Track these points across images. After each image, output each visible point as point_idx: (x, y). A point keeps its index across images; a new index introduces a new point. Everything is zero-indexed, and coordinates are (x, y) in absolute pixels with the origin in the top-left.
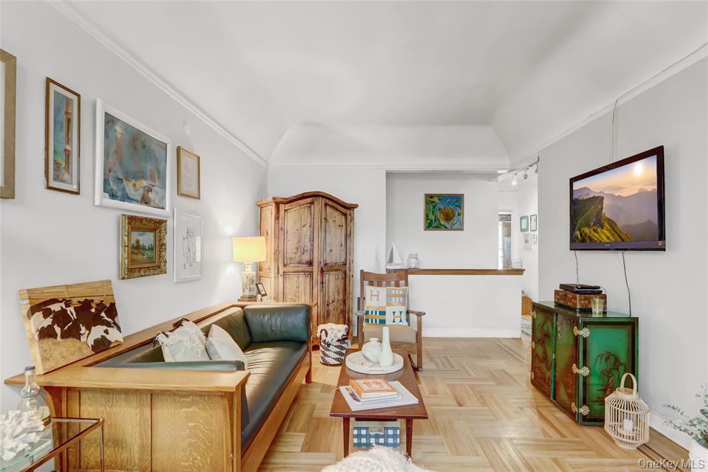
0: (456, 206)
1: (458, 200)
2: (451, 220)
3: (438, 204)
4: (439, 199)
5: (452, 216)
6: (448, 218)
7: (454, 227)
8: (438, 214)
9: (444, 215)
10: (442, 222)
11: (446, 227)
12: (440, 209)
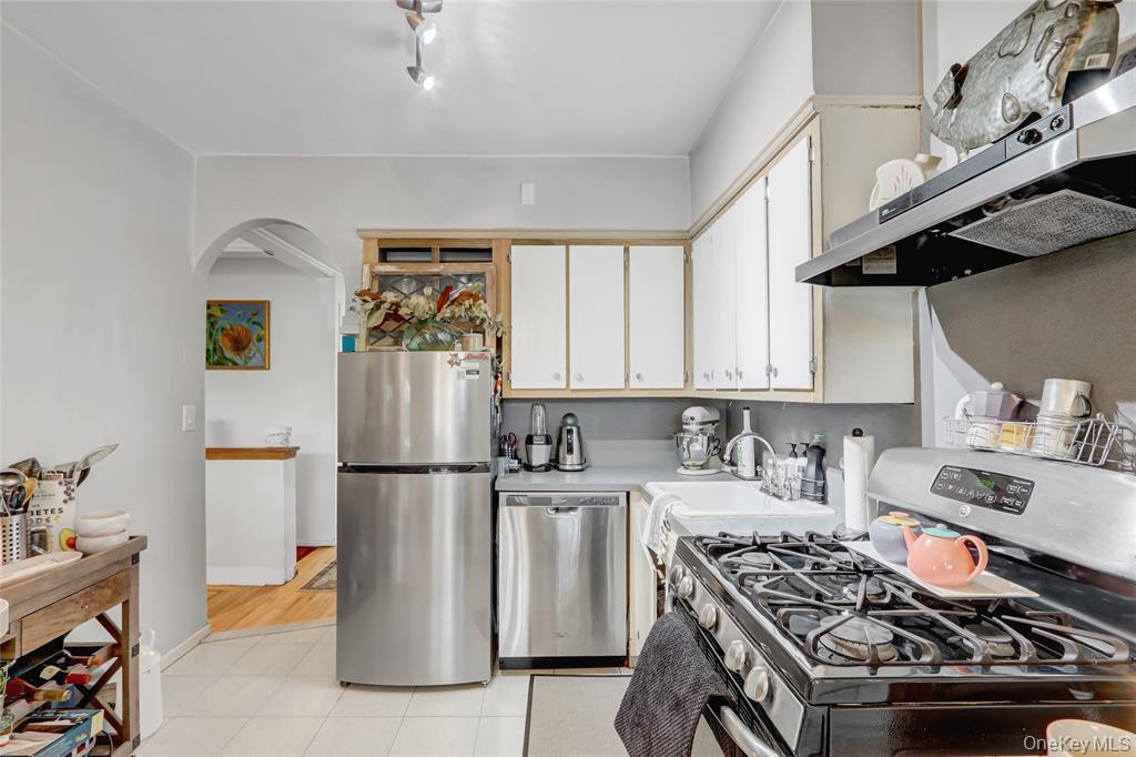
0: (254, 323)
1: (257, 312)
2: (244, 349)
3: (221, 318)
4: (222, 311)
5: (245, 343)
6: (239, 345)
7: (250, 364)
8: (220, 337)
9: (231, 340)
10: (228, 354)
11: (235, 364)
12: (223, 329)
